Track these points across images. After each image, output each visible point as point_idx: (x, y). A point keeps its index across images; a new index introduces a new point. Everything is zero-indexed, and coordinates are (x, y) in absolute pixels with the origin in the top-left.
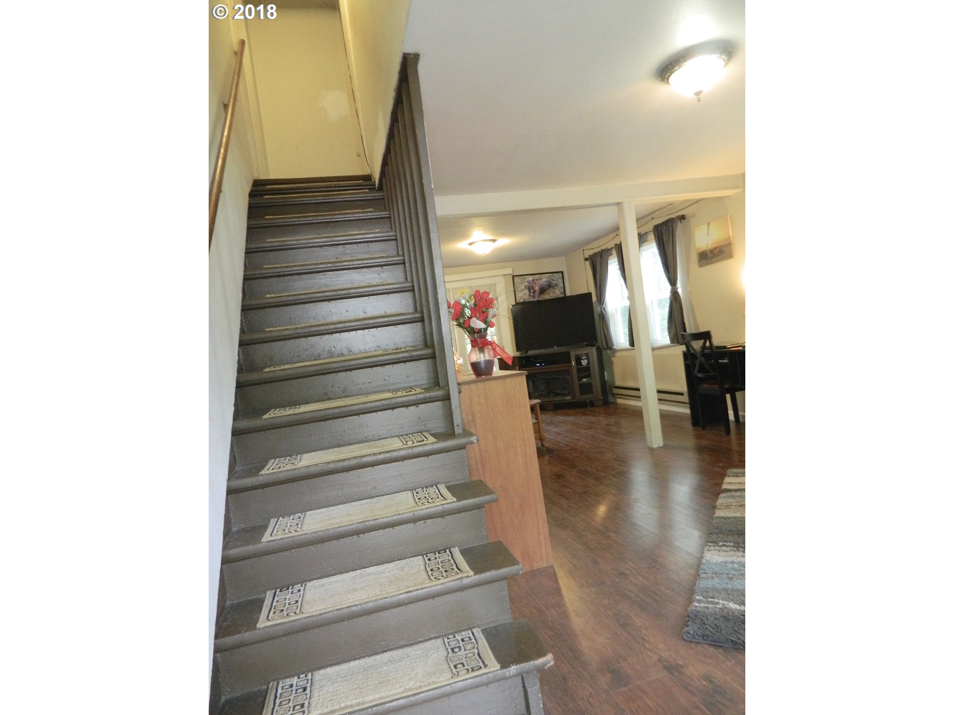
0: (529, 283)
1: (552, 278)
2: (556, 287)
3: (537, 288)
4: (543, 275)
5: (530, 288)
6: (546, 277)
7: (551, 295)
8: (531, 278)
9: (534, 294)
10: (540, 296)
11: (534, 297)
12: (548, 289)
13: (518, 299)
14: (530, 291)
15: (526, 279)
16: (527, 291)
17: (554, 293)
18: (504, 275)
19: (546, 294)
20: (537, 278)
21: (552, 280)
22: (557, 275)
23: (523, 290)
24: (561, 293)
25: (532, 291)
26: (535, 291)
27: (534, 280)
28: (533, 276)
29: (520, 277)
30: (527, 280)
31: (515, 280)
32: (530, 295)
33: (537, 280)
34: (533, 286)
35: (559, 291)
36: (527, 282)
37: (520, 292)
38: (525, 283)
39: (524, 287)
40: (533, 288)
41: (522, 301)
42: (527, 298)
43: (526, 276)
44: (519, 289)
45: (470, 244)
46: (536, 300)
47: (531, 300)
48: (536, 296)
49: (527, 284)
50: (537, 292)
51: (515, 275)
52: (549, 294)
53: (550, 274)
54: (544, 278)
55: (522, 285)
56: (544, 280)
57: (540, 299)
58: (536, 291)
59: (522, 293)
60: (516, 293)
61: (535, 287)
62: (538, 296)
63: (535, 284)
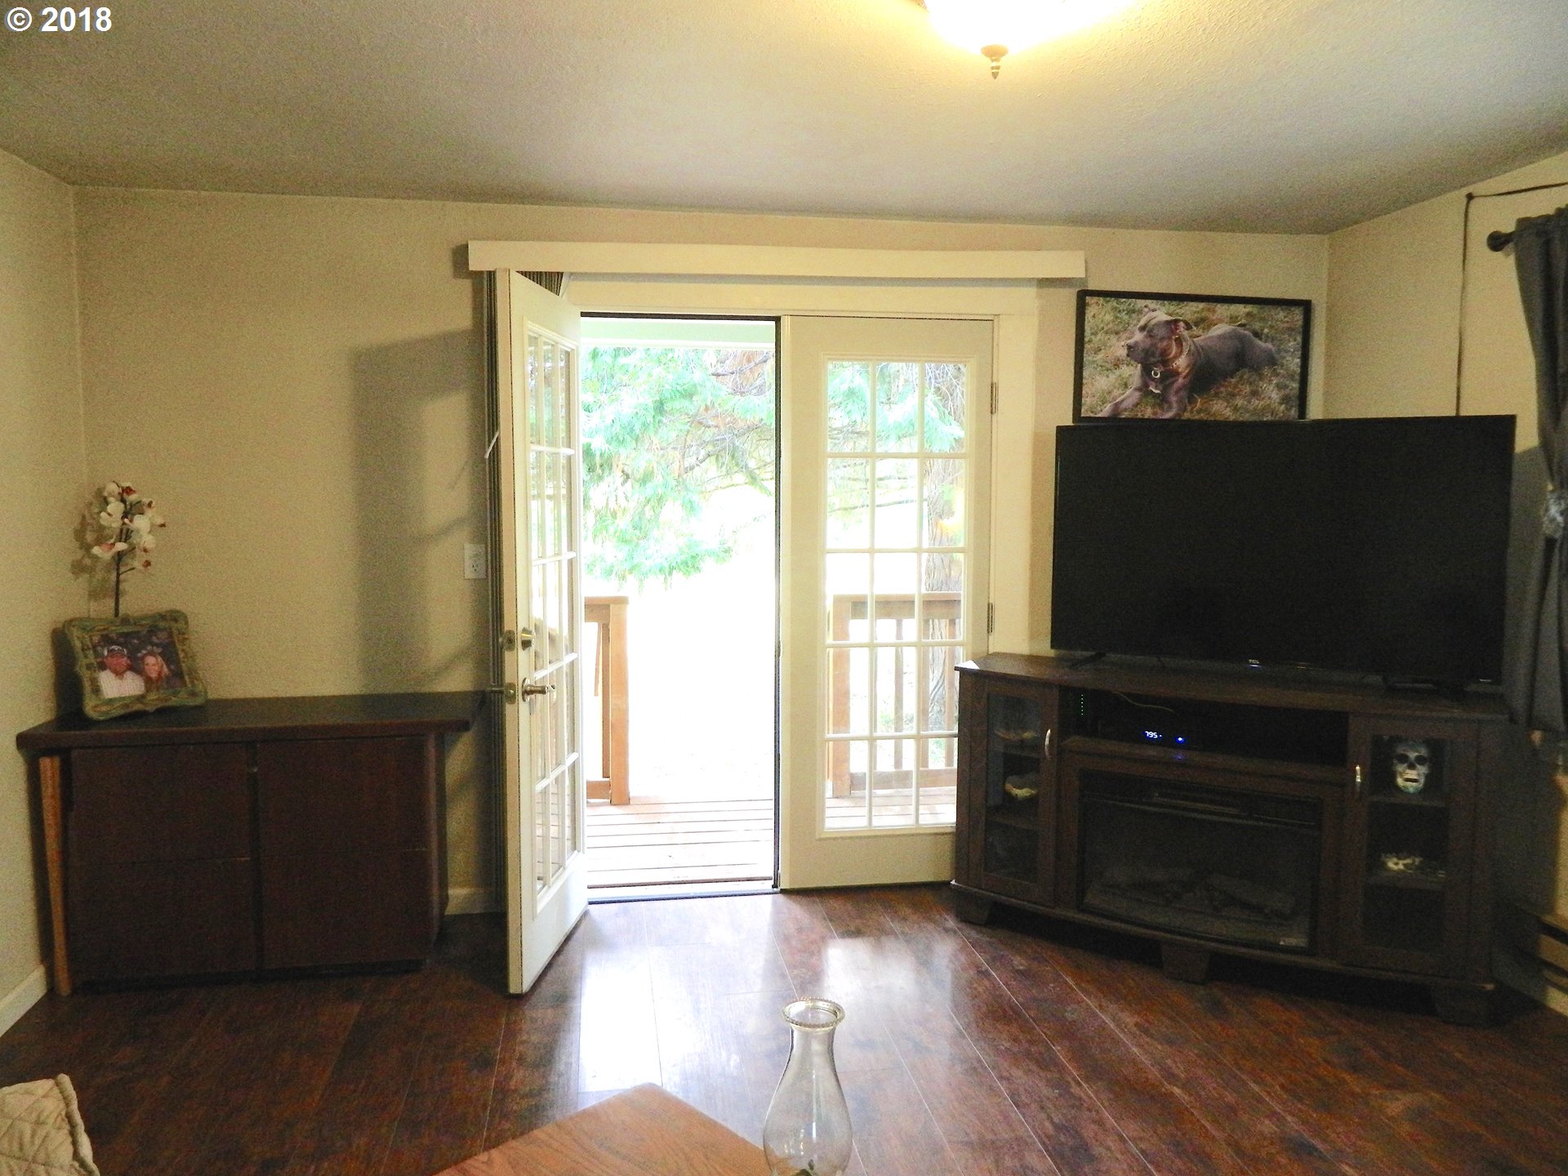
0: (1150, 335)
1: (1257, 326)
2: (1266, 371)
3: (1181, 363)
4: (1222, 310)
5: (1151, 358)
6: (1233, 319)
7: (1239, 402)
8: (1160, 314)
9: (1165, 389)
10: (1191, 400)
11: (1162, 400)
12: (1232, 374)
13: (1087, 401)
14: (1146, 370)
15: (1140, 312)
16: (1134, 372)
17: (1255, 393)
18: (1045, 283)
19: (1217, 395)
20: (1189, 317)
21: (1257, 334)
22: (1280, 314)
23: (1117, 364)
24: (1285, 400)
25: (1157, 373)
26: (1170, 375)
27: (1176, 321)
28: (1173, 307)
29: (1113, 302)
30: (1142, 323)
31: (1090, 312)
32: (1144, 389)
33: (1188, 327)
34: (1165, 352)
35: (1279, 387)
36: (1142, 329)
37: (1103, 369)
38: (1132, 335)
39: (1123, 352)
40: (1165, 361)
41: (1105, 411)
42: (1129, 403)
43: (1141, 303)
44: (1100, 356)
46: (1168, 415)
47: (1148, 413)
48: (1173, 399)
49: (1138, 337)
50: (1181, 381)
51: (1091, 287)
52: (1233, 395)
53: (1249, 308)
54: (1221, 321)
55: (1115, 341)
56: (1221, 327)
57: (1187, 416)
58: (1176, 373)
59: (1112, 377)
60: (1086, 373)
61: (1176, 357)
62: (1180, 401)
63: (1179, 342)
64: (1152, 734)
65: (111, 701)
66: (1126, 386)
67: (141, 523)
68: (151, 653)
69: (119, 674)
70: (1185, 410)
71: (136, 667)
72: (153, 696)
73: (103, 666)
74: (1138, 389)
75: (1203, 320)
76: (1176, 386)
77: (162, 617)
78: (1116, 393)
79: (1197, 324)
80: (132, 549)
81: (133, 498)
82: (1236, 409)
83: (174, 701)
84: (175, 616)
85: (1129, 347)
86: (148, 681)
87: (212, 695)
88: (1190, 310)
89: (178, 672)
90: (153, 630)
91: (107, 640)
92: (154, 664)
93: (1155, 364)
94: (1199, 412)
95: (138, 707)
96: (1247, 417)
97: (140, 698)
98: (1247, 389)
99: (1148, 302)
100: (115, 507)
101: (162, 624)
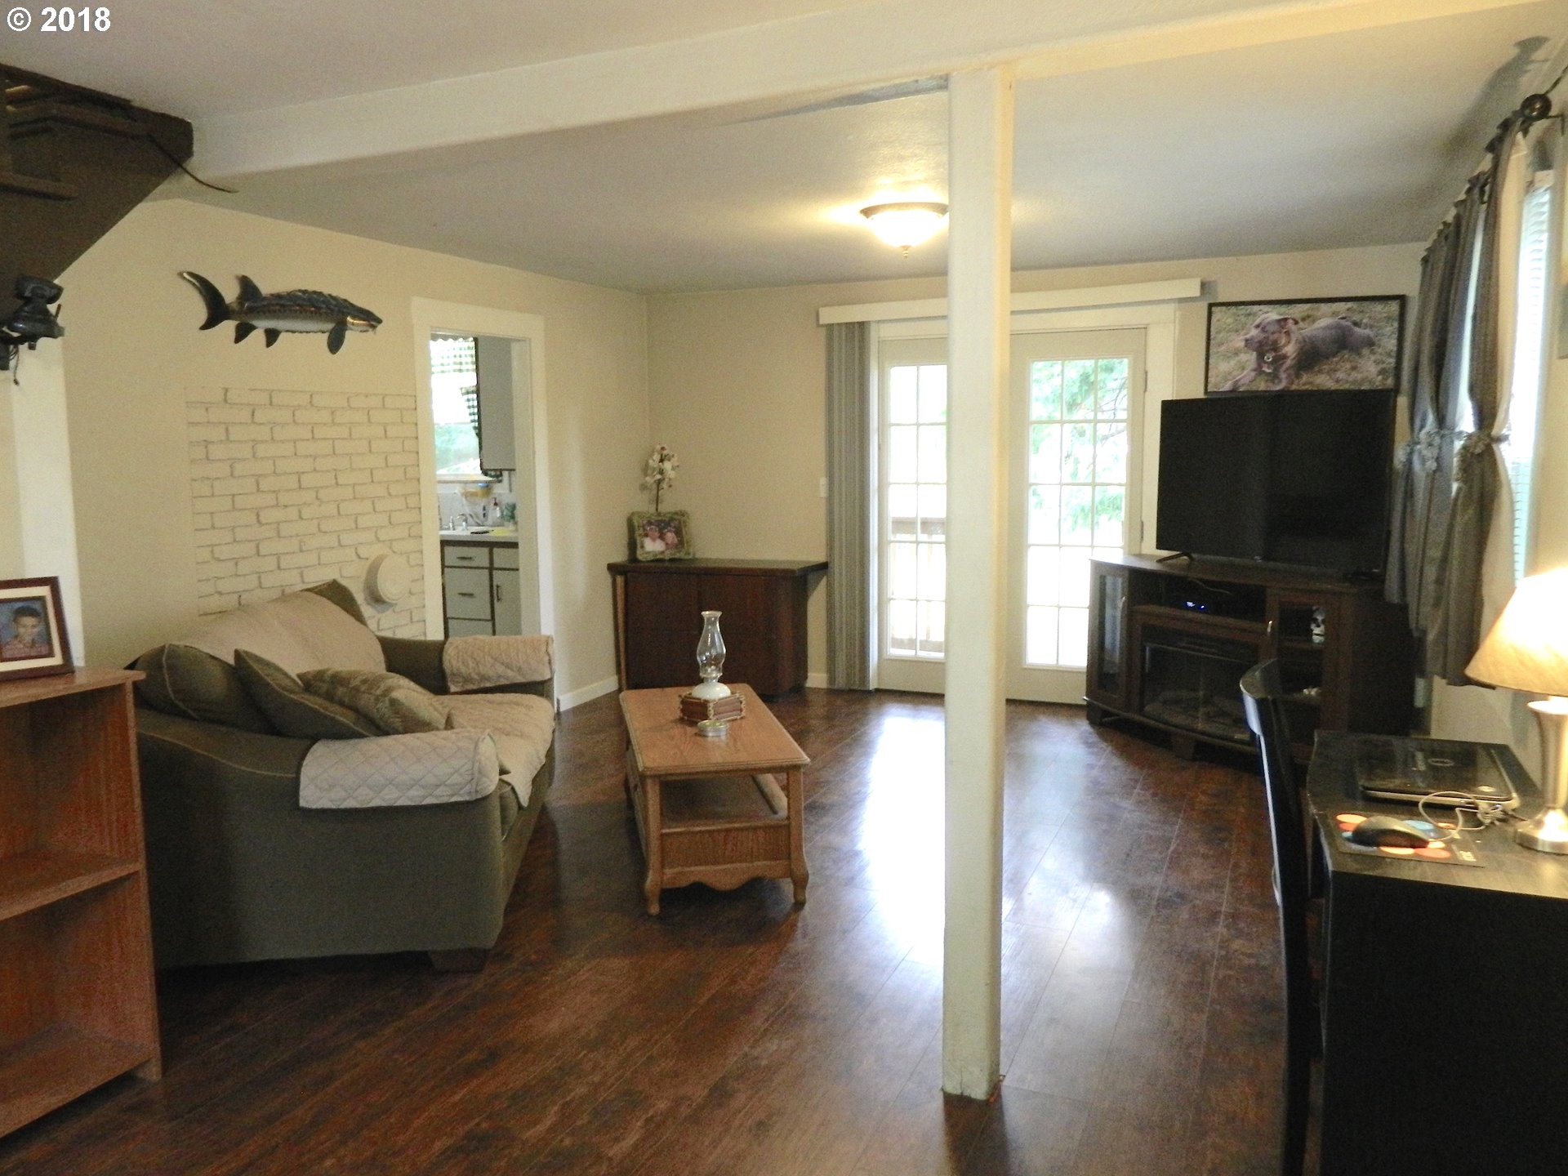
0: (1264, 330)
1: (1356, 318)
2: (1365, 351)
3: (1290, 350)
4: (1324, 307)
5: (1264, 347)
6: (1334, 314)
7: (1340, 375)
8: (1273, 314)
9: (1276, 370)
10: (1298, 376)
11: (1274, 377)
12: (1334, 355)
13: (1212, 380)
14: (1261, 356)
15: (1255, 314)
16: (1250, 358)
17: (1354, 368)
18: (1181, 300)
19: (1320, 371)
20: (1298, 316)
21: (1356, 324)
22: (1378, 307)
23: (1237, 353)
24: (1382, 372)
25: (1269, 357)
26: (1279, 359)
27: (1286, 320)
28: (1283, 309)
29: (1233, 309)
30: (1258, 321)
31: (1217, 318)
32: (1259, 370)
33: (1296, 323)
34: (1275, 342)
35: (1377, 362)
36: (1257, 326)
37: (1227, 357)
38: (1250, 330)
39: (1242, 344)
40: (1275, 347)
41: (1227, 387)
42: (1246, 380)
43: (1256, 308)
44: (1223, 348)
45: (867, 212)
46: (1278, 387)
47: (1262, 387)
48: (1283, 376)
49: (1254, 332)
50: (1289, 362)
51: (1218, 300)
52: (1334, 371)
53: (1350, 305)
54: (1324, 316)
55: (1236, 335)
56: (1324, 321)
57: (1294, 387)
58: (1285, 357)
59: (1233, 362)
60: (1211, 361)
61: (1285, 346)
62: (1289, 375)
63: (1288, 333)
64: (1190, 604)
65: (648, 553)
66: (1243, 369)
67: (667, 465)
68: (670, 531)
69: (654, 540)
70: (1292, 383)
71: (662, 537)
72: (668, 552)
73: (646, 535)
74: (1255, 370)
75: (1309, 317)
76: (1284, 367)
77: (676, 513)
78: (1235, 373)
79: (1303, 319)
80: (664, 479)
81: (665, 452)
82: (1337, 381)
83: (677, 556)
84: (682, 514)
85: (1247, 340)
86: (667, 544)
87: (698, 555)
88: (1298, 311)
89: (681, 543)
90: (672, 519)
91: (650, 523)
92: (670, 536)
93: (1267, 351)
94: (1304, 385)
95: (659, 557)
96: (1347, 386)
97: (663, 552)
98: (1348, 366)
99: (1262, 307)
100: (657, 457)
101: (676, 517)
